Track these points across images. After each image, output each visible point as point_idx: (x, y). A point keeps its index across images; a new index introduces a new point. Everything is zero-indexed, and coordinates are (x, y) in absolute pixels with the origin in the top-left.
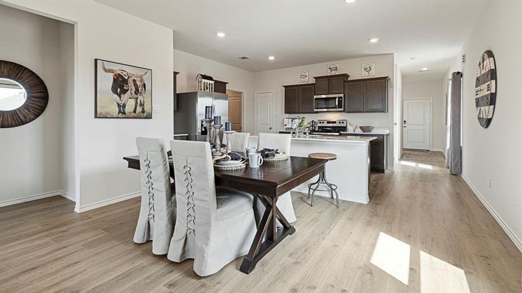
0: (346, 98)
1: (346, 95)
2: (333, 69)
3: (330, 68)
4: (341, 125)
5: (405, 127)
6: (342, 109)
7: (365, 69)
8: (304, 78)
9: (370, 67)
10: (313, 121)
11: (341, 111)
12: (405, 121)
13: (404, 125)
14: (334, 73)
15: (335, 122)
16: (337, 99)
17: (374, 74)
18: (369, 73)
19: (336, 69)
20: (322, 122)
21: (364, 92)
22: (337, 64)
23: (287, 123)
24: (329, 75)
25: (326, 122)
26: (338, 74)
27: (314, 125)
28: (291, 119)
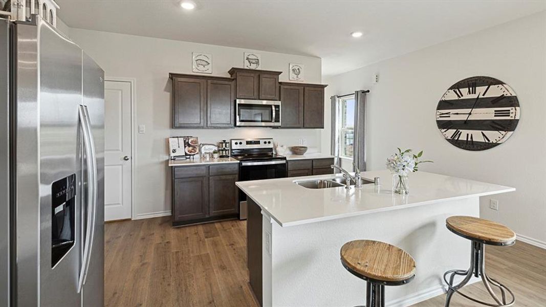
2: (254, 61)
3: (247, 59)
4: (268, 146)
6: (280, 124)
7: (293, 70)
8: (204, 65)
9: (298, 69)
10: (224, 141)
14: (253, 67)
15: (258, 143)
17: (303, 79)
18: (297, 77)
19: (257, 63)
20: (238, 141)
22: (258, 55)
23: (176, 147)
24: (246, 68)
25: (244, 143)
26: (260, 69)
27: (226, 148)
28: (182, 139)
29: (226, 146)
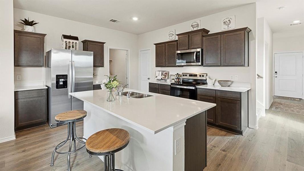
0: (204, 52)
1: (204, 50)
2: (195, 26)
3: (192, 26)
4: (202, 78)
5: (276, 77)
6: (200, 64)
7: (224, 23)
8: (171, 36)
9: (229, 20)
10: (178, 74)
11: (200, 65)
12: (276, 72)
13: (275, 76)
15: (196, 75)
16: (195, 54)
17: (233, 26)
20: (185, 74)
21: (222, 46)
22: (198, 21)
25: (188, 75)
27: (179, 78)
28: (161, 72)
29: (179, 77)
